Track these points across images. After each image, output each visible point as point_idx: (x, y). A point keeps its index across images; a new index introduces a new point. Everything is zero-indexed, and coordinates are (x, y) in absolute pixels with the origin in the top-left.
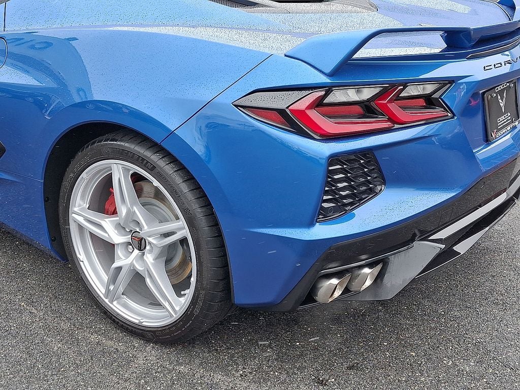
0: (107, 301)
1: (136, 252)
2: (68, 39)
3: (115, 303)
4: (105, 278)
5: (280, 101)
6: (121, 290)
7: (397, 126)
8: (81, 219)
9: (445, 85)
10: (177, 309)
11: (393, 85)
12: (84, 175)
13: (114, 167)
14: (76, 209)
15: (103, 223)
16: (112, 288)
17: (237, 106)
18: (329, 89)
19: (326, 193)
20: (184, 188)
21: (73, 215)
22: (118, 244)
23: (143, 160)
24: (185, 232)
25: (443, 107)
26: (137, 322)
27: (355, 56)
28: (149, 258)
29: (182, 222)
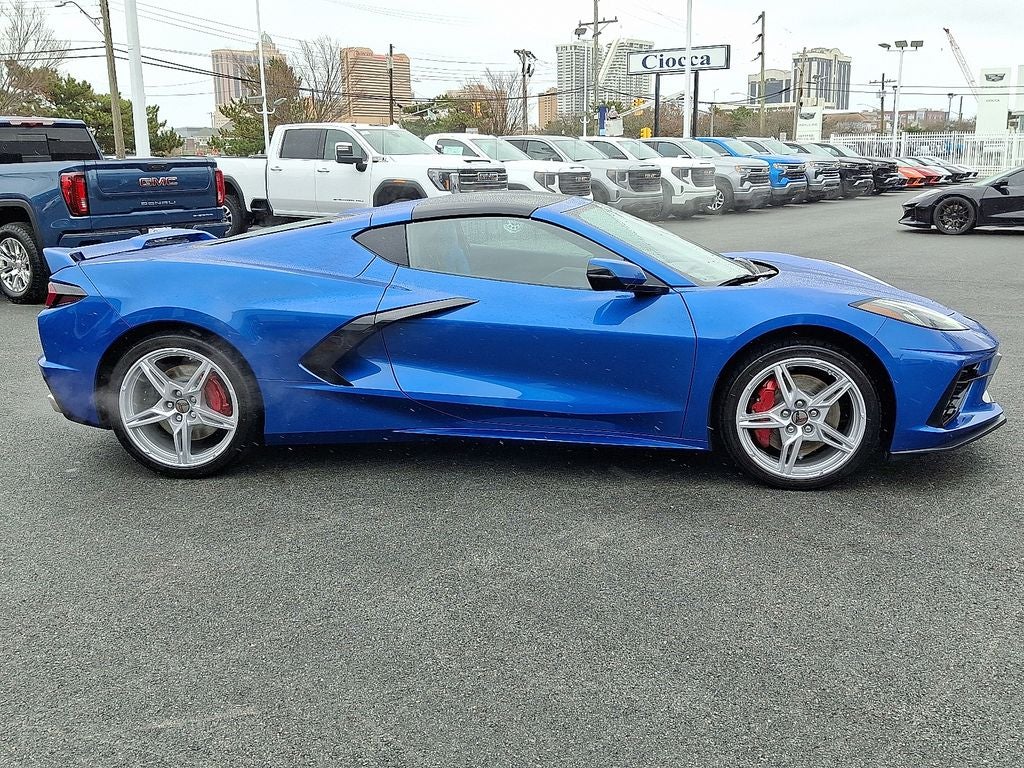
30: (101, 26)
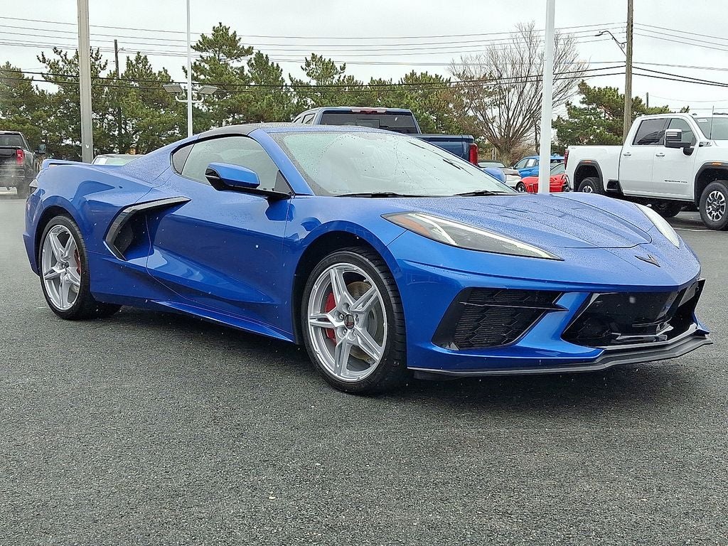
30: (625, 50)
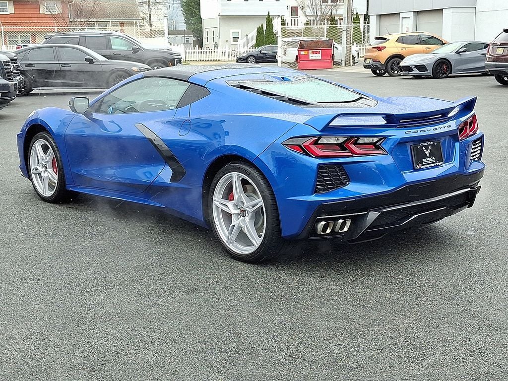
0: (227, 244)
1: (242, 218)
2: (220, 121)
3: (231, 245)
4: (227, 233)
5: (299, 142)
6: (234, 238)
7: (354, 155)
8: (218, 204)
9: (382, 139)
10: (258, 242)
11: (352, 137)
12: (220, 181)
13: (234, 176)
14: (216, 199)
15: (227, 204)
16: (230, 237)
17: (283, 144)
18: (320, 137)
19: (318, 181)
20: (262, 182)
21: (215, 202)
22: (234, 214)
23: (246, 171)
24: (262, 203)
25: (381, 149)
26: (240, 253)
27: (330, 125)
28: (247, 219)
29: (261, 199)
